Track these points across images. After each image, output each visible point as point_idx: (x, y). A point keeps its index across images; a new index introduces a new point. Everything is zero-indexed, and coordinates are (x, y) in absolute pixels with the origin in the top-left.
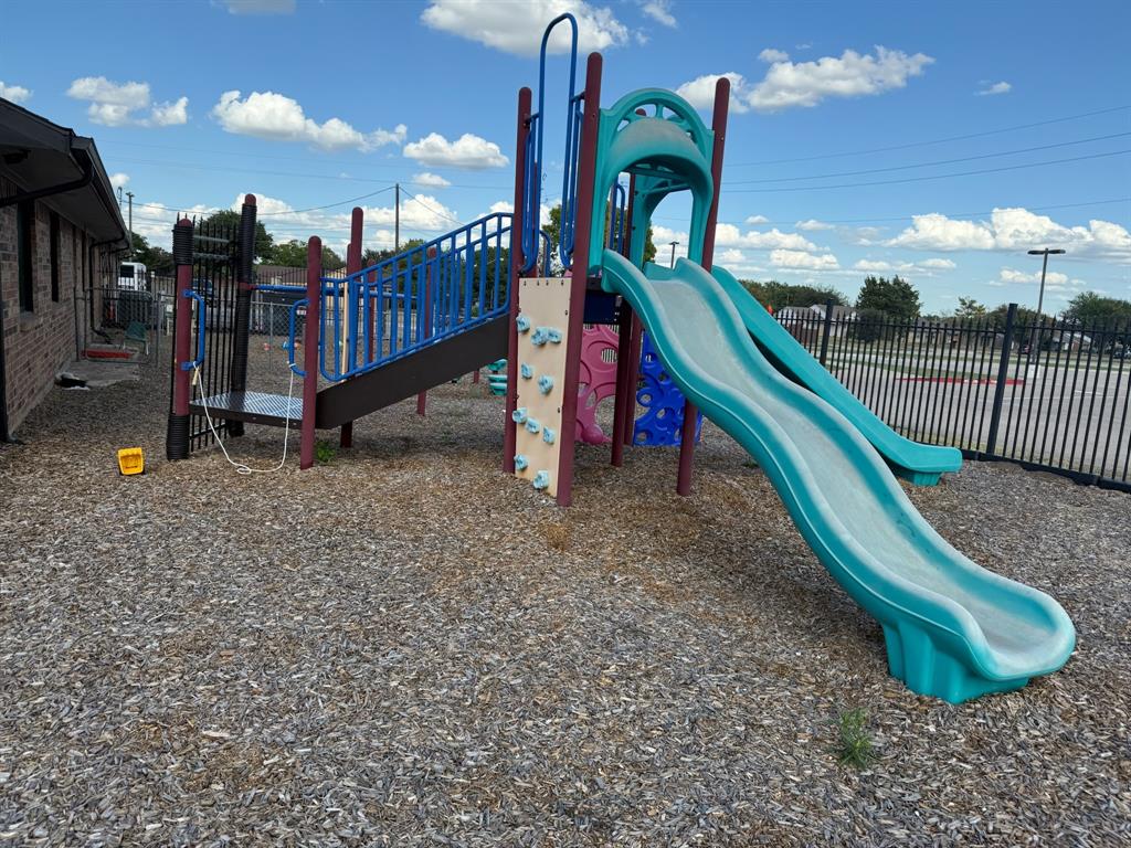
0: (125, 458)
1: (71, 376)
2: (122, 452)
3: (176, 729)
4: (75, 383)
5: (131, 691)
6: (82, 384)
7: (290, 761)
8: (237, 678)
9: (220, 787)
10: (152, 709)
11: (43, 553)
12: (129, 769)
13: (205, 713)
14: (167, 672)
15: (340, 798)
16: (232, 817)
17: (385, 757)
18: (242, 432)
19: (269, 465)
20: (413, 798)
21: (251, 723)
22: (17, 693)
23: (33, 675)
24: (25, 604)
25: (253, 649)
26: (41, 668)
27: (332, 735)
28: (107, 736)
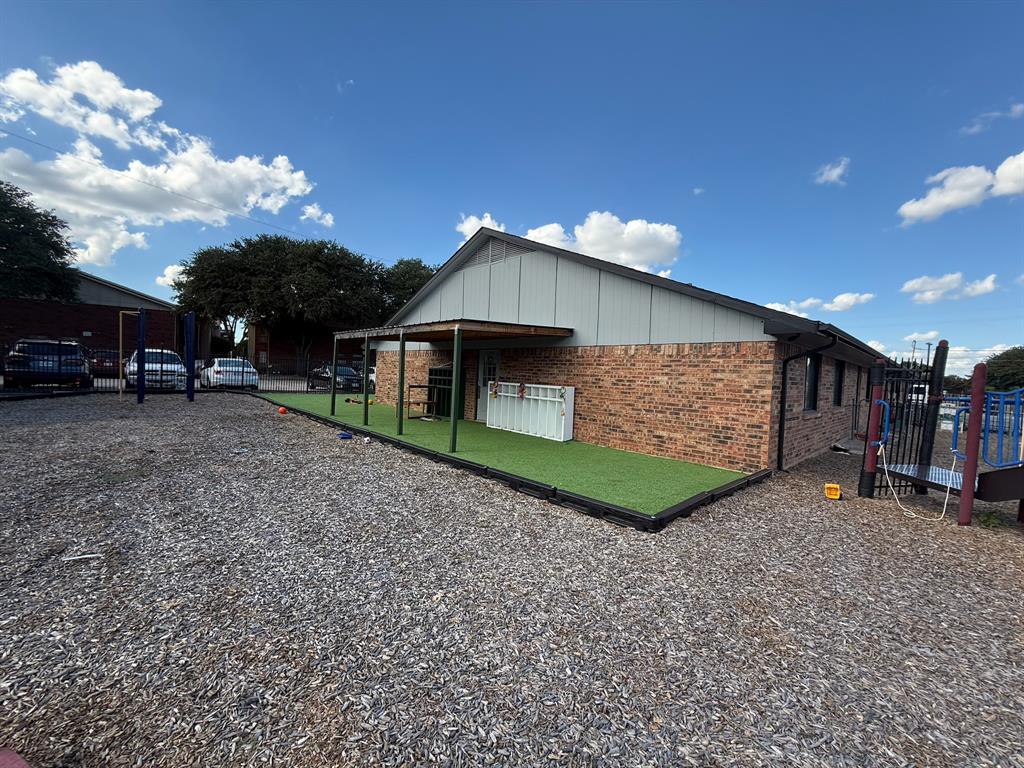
0: (830, 488)
1: (840, 446)
2: (827, 485)
3: (758, 608)
4: (841, 450)
5: (751, 583)
6: (845, 451)
7: (801, 653)
8: (806, 605)
9: (759, 641)
10: (754, 595)
11: (759, 519)
12: (727, 610)
13: (776, 610)
14: (772, 585)
15: (813, 685)
16: (755, 654)
17: (864, 690)
18: (926, 493)
19: (933, 516)
20: (861, 718)
21: (796, 627)
22: (709, 563)
23: (718, 560)
24: (737, 534)
25: (825, 598)
26: (723, 558)
27: (839, 660)
28: (729, 594)
